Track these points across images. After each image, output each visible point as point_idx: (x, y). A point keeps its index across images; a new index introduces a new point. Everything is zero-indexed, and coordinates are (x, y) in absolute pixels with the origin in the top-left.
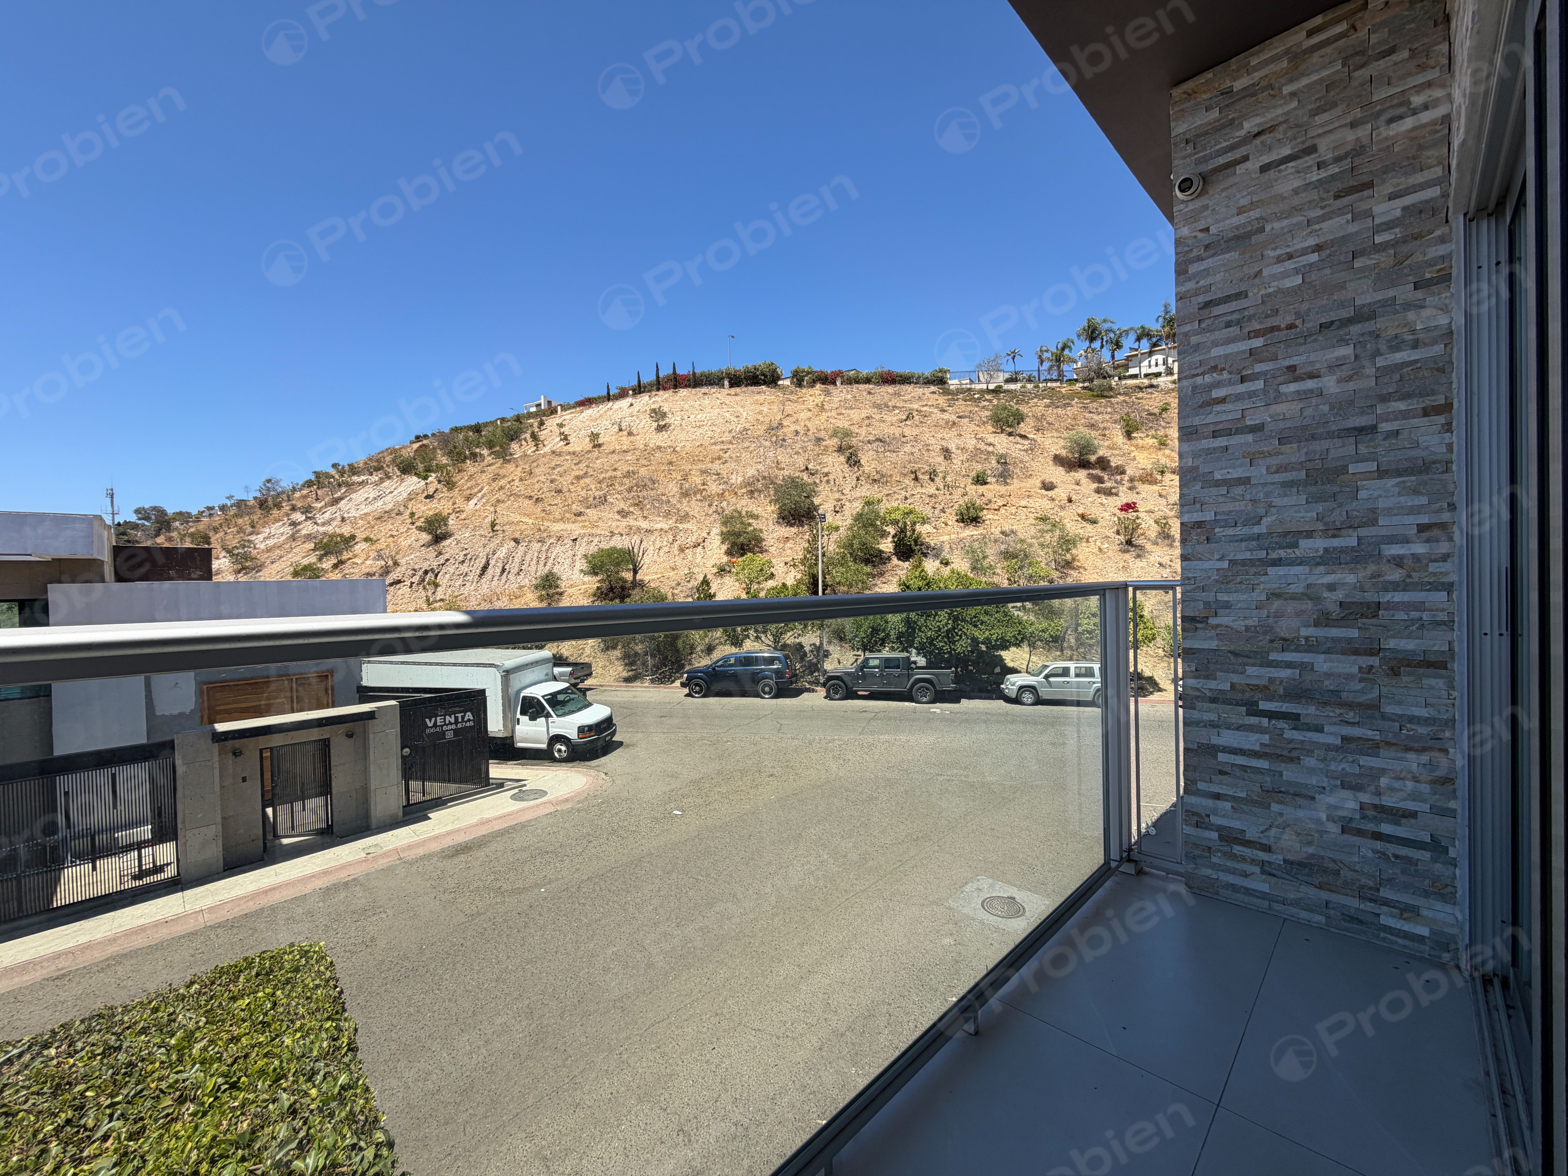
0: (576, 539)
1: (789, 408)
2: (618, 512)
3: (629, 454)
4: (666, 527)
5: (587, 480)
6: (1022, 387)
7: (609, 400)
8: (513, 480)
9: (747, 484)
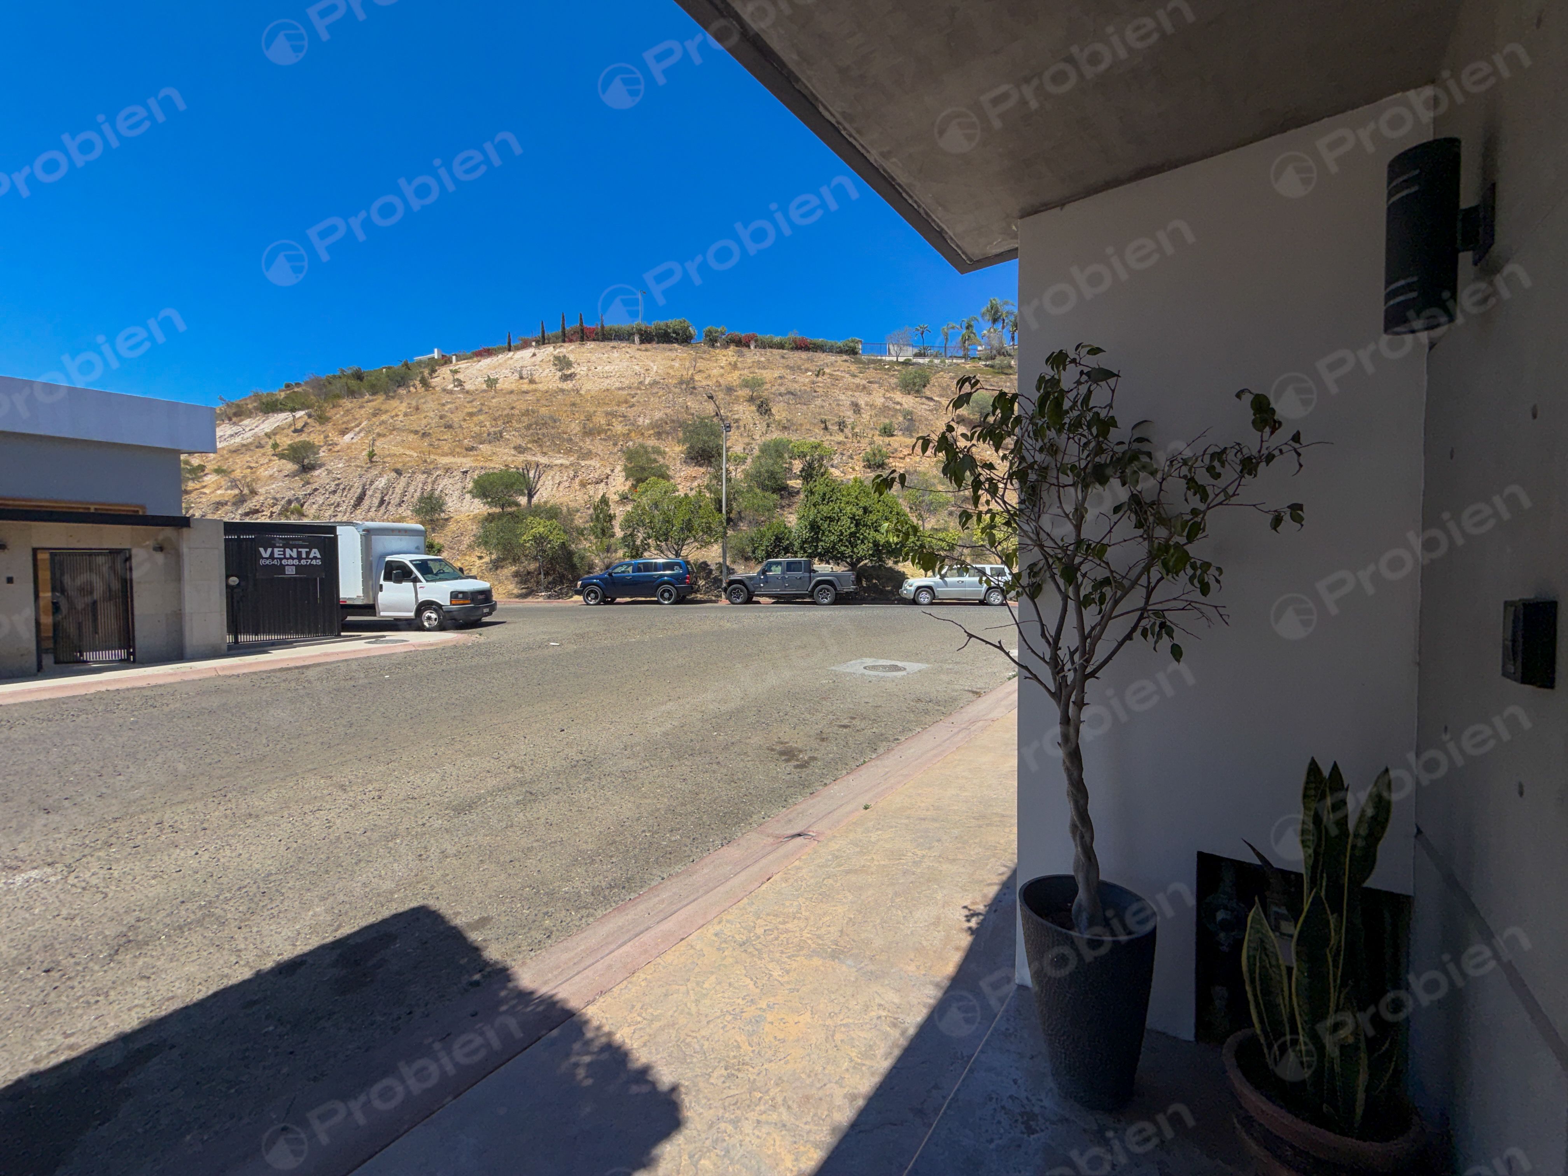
0: (467, 472)
1: (700, 364)
2: (515, 448)
3: (530, 395)
4: (567, 463)
5: (481, 418)
6: (929, 362)
7: (510, 350)
8: (397, 415)
9: (653, 426)
